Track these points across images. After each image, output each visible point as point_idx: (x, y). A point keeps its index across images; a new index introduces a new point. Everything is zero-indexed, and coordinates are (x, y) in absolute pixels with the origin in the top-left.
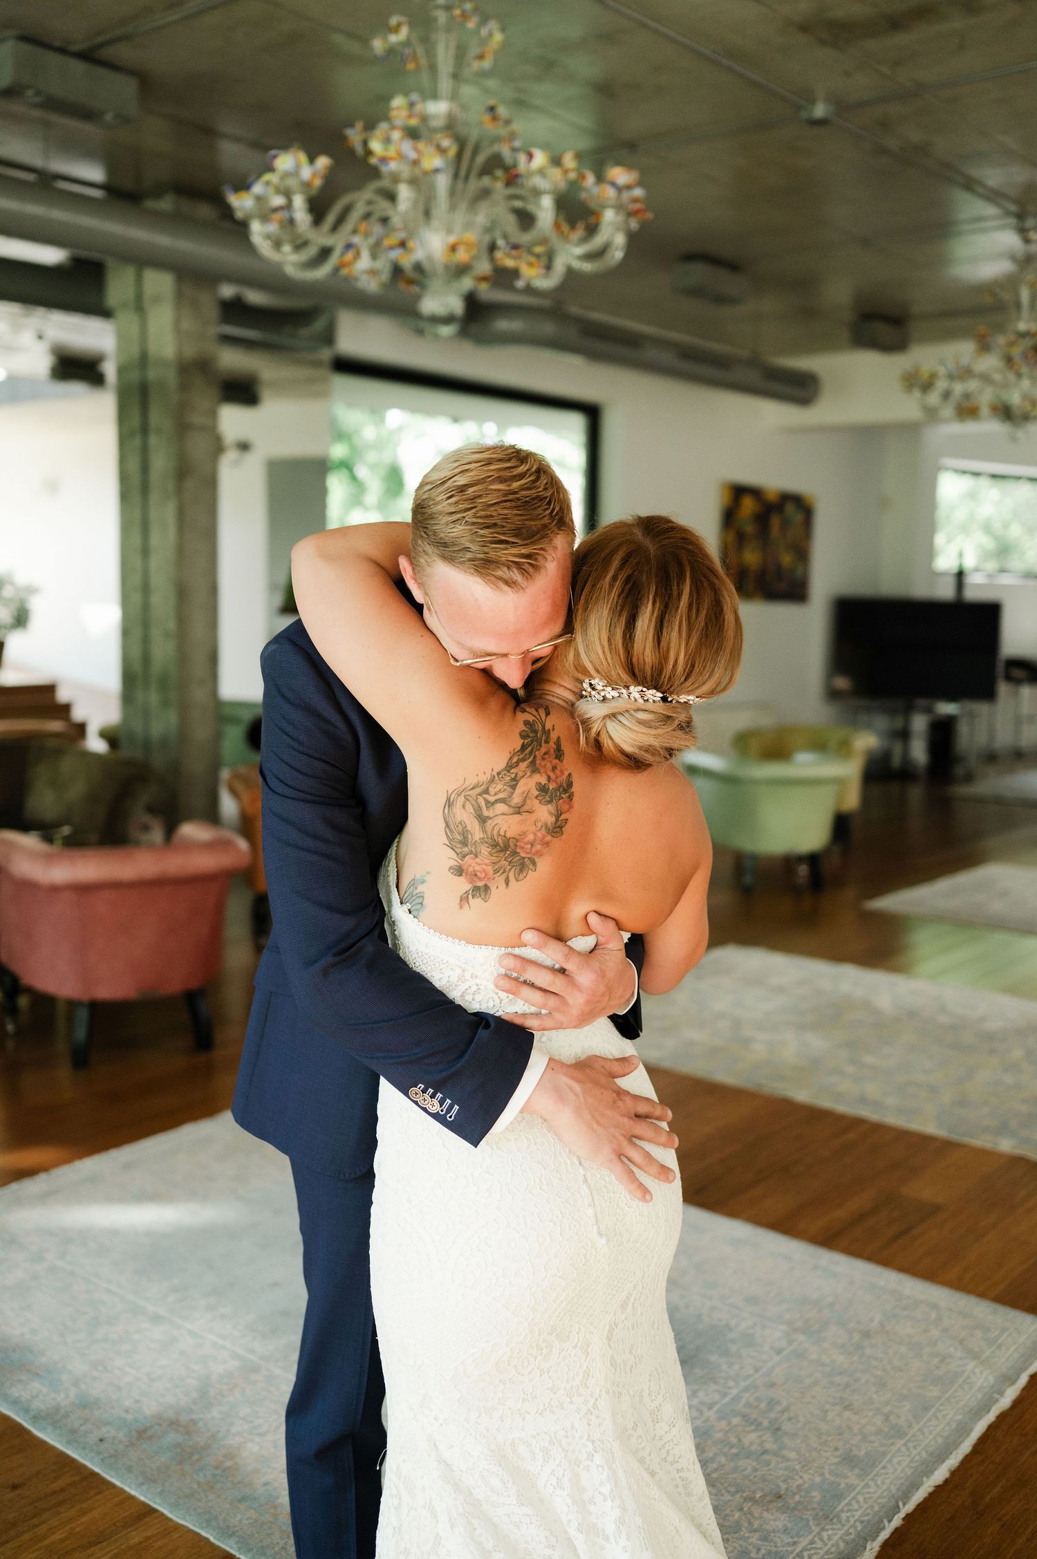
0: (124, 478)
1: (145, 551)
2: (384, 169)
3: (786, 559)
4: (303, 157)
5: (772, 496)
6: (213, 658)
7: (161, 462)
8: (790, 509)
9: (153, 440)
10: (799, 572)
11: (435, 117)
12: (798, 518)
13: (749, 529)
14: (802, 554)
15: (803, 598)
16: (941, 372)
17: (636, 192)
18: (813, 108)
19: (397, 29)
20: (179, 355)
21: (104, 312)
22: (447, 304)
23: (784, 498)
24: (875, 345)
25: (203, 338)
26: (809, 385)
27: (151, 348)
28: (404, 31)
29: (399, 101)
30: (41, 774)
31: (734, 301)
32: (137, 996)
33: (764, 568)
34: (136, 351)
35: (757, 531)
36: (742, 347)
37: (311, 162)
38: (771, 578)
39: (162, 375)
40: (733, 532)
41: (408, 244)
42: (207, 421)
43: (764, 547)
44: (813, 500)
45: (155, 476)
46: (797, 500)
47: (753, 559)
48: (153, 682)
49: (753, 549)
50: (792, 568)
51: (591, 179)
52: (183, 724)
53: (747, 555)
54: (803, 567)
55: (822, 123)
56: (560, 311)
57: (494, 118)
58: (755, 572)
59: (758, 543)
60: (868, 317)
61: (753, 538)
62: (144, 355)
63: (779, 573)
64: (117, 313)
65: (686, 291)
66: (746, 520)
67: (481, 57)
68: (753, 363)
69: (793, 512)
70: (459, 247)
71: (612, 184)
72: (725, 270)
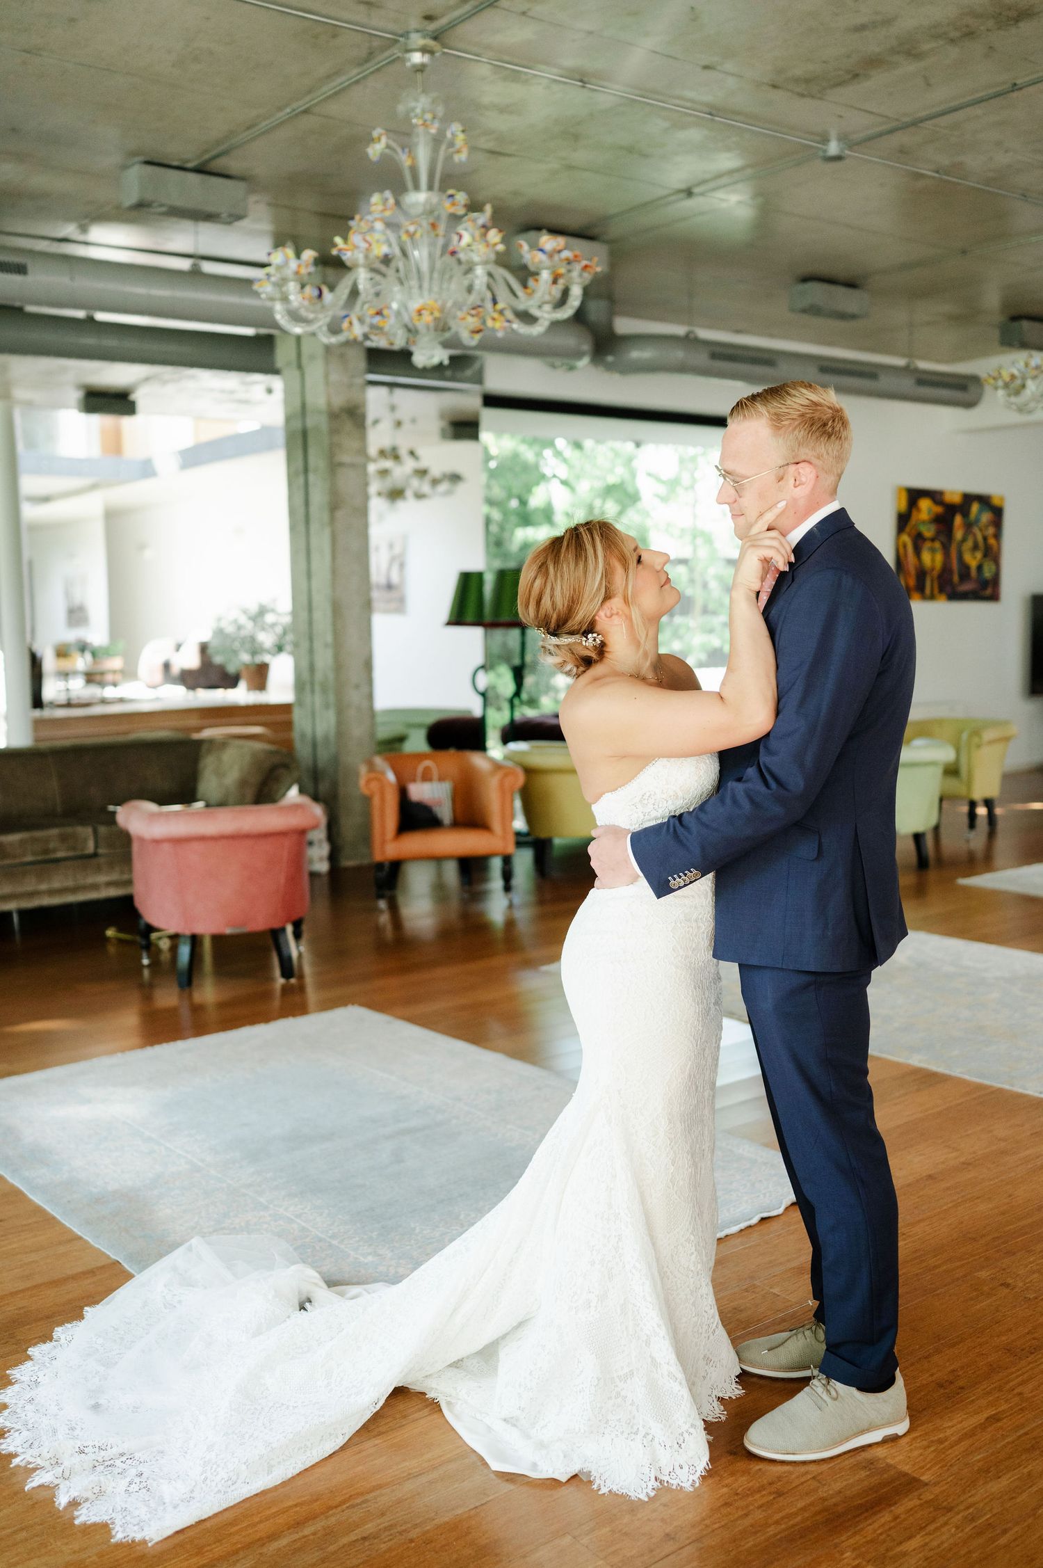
0: (292, 512)
1: (309, 575)
2: (344, 258)
3: (972, 560)
4: (290, 252)
5: (957, 500)
6: (368, 665)
7: (319, 497)
8: (975, 508)
9: (311, 477)
10: (988, 573)
11: (415, 205)
12: (986, 517)
13: (928, 531)
14: (992, 554)
15: (994, 597)
16: (1016, 372)
17: (566, 254)
18: (824, 147)
19: (379, 139)
20: (329, 404)
21: (276, 372)
22: (432, 357)
23: (968, 499)
24: (1024, 345)
25: (350, 386)
26: (973, 388)
27: (310, 399)
28: (384, 140)
29: (376, 198)
30: (208, 764)
31: (853, 317)
32: (228, 931)
33: (946, 569)
34: (298, 403)
35: (938, 533)
36: (903, 355)
37: (298, 256)
38: (956, 578)
39: (317, 421)
40: (909, 535)
41: (385, 312)
42: (359, 460)
43: (946, 549)
44: (1002, 499)
45: (314, 509)
46: (984, 500)
47: (933, 560)
48: (317, 688)
49: (933, 550)
50: (980, 568)
51: (526, 247)
52: (340, 723)
53: (926, 557)
54: (993, 568)
55: (838, 158)
56: (692, 336)
57: (453, 204)
58: (935, 573)
59: (937, 545)
60: (1015, 318)
61: (933, 540)
62: (304, 406)
63: (965, 572)
64: (286, 372)
65: (804, 311)
66: (924, 522)
67: (458, 152)
68: (907, 370)
69: (980, 512)
70: (423, 312)
71: (541, 250)
72: (840, 291)
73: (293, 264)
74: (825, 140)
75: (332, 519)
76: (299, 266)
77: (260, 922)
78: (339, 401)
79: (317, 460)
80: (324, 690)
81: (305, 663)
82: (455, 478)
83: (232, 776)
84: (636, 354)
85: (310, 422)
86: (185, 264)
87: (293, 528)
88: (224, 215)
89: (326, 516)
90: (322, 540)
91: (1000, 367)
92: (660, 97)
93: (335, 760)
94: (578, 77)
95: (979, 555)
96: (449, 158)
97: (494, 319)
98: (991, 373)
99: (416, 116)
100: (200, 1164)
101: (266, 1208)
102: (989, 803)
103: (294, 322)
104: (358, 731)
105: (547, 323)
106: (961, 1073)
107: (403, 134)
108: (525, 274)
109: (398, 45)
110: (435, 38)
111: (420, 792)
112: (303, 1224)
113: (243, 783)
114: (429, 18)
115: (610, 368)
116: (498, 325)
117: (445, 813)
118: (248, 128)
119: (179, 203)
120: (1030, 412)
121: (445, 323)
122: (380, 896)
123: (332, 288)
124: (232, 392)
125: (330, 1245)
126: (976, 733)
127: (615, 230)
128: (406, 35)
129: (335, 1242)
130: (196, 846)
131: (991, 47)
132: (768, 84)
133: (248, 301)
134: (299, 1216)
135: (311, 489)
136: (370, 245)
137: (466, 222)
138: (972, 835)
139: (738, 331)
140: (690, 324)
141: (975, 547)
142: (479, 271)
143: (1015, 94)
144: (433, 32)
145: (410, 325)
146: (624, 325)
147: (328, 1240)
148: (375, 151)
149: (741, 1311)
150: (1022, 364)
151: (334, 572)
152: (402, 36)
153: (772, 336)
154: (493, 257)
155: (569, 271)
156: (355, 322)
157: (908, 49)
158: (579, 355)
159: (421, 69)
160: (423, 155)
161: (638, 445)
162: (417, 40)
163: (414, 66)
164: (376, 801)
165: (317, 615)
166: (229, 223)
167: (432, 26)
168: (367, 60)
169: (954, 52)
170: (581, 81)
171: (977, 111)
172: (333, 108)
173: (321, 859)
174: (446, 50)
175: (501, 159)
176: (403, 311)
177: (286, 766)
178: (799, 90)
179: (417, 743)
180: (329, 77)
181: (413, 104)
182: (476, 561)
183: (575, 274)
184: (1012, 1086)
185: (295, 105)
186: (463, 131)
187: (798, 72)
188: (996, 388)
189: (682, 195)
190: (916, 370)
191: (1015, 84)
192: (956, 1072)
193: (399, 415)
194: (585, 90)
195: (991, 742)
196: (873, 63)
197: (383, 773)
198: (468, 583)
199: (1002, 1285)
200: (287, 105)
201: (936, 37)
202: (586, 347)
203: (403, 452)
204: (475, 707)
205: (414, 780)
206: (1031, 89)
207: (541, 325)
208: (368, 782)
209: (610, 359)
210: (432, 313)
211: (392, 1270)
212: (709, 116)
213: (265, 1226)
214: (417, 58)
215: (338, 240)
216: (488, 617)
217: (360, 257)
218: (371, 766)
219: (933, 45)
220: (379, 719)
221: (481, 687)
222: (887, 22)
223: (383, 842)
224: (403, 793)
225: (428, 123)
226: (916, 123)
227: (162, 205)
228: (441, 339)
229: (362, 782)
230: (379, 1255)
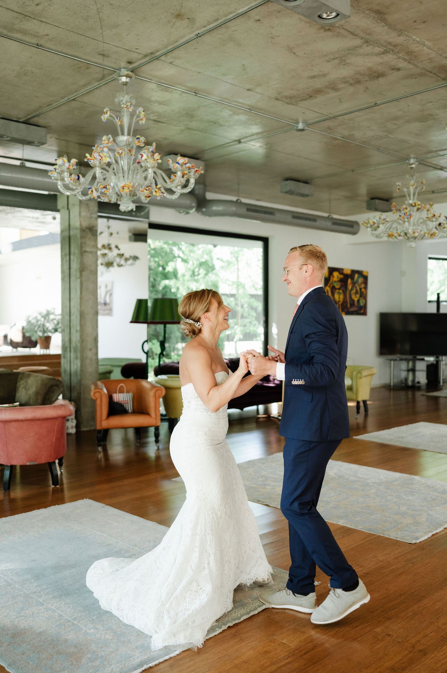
1: (70, 300)
2: (90, 163)
3: (355, 298)
4: (65, 159)
5: (349, 272)
6: (96, 340)
7: (75, 266)
8: (356, 276)
10: (362, 304)
11: (122, 141)
12: (361, 280)
13: (337, 286)
14: (363, 296)
15: (365, 314)
16: (375, 221)
17: (188, 165)
18: (297, 126)
19: (107, 113)
20: (81, 225)
21: (58, 211)
22: (129, 207)
23: (354, 272)
24: (376, 210)
25: (90, 218)
26: (355, 227)
27: (71, 223)
28: (109, 113)
29: (104, 138)
30: (21, 384)
31: (307, 196)
32: (28, 464)
33: (345, 302)
34: (67, 224)
35: (341, 286)
36: (326, 212)
37: (69, 161)
38: (349, 306)
39: (75, 233)
40: (329, 287)
41: (108, 187)
42: (93, 250)
43: (345, 293)
44: (367, 272)
45: (72, 271)
46: (360, 273)
47: (339, 298)
48: (72, 350)
49: (339, 293)
50: (358, 301)
51: (171, 162)
52: (82, 365)
53: (336, 296)
54: (364, 301)
55: (303, 130)
56: (239, 201)
57: (139, 142)
58: (340, 303)
59: (341, 291)
60: (372, 199)
61: (339, 289)
62: (69, 226)
63: (352, 303)
64: (61, 211)
65: (286, 192)
66: (335, 282)
67: (141, 120)
68: (329, 218)
69: (358, 278)
70: (125, 188)
71: (178, 163)
72: (302, 184)
73: (67, 165)
74: (297, 123)
75: (81, 275)
76: (69, 165)
77: (43, 460)
78: (85, 224)
79: (74, 249)
80: (75, 351)
81: (67, 339)
82: (136, 258)
83: (33, 390)
84: (215, 208)
85: (72, 233)
86: (18, 163)
87: (63, 279)
88: (36, 143)
89: (78, 275)
90: (76, 284)
91: (369, 219)
92: (228, 101)
93: (80, 383)
94: (194, 92)
95: (358, 296)
96: (137, 122)
97: (156, 192)
98: (365, 221)
99: (123, 104)
100: (11, 581)
101: (43, 604)
102: (365, 402)
103: (66, 190)
104: (90, 369)
105: (179, 194)
106: (360, 529)
107: (117, 111)
108: (170, 173)
109: (116, 73)
110: (132, 72)
111: (118, 397)
112: (61, 613)
113: (37, 393)
114: (130, 63)
115: (204, 214)
116: (158, 194)
117: (129, 407)
118: (49, 105)
119: (16, 136)
120: (381, 238)
121: (134, 193)
122: (100, 446)
123: (84, 176)
124: (37, 218)
125: (73, 624)
126: (360, 372)
127: (207, 156)
128: (119, 69)
129: (75, 622)
130: (13, 423)
131: (367, 88)
132: (274, 98)
133: (46, 180)
134: (58, 609)
135: (72, 262)
136: (102, 158)
137: (145, 149)
138: (358, 416)
139: (258, 200)
140: (238, 196)
141: (357, 293)
142: (150, 171)
143: (376, 108)
144: (131, 69)
145: (119, 193)
146: (210, 196)
147: (72, 621)
148: (105, 117)
149: (269, 652)
150: (378, 218)
151: (81, 299)
152: (118, 70)
153: (272, 202)
154: (156, 165)
155: (189, 172)
156: (94, 191)
157: (333, 87)
158: (191, 208)
159: (126, 84)
160: (126, 120)
161: (215, 246)
162: (124, 72)
163: (123, 82)
164: (98, 402)
165: (72, 318)
166: (38, 146)
167: (131, 66)
168: (102, 79)
169: (351, 89)
170: (195, 93)
171: (360, 113)
172: (86, 99)
173: (72, 427)
174: (137, 77)
175: (160, 124)
176: (116, 187)
177: (57, 386)
178: (287, 101)
179: (117, 375)
180: (85, 85)
181: (122, 99)
182: (145, 295)
183: (192, 174)
184: (384, 535)
185: (69, 97)
186: (144, 111)
187: (287, 93)
188: (367, 227)
189: (236, 143)
190: (332, 218)
191: (376, 104)
192: (359, 528)
193: (111, 230)
194: (196, 97)
195: (365, 376)
196: (318, 91)
197: (102, 389)
198: (141, 304)
199: (387, 635)
200: (66, 97)
201: (346, 82)
202: (194, 205)
203: (113, 246)
204: (143, 359)
205: (116, 393)
206: (382, 106)
207: (176, 195)
208: (95, 393)
209: (204, 210)
210: (129, 188)
211: (103, 636)
212: (249, 110)
213: (42, 614)
214: (124, 79)
215: (87, 155)
216: (149, 319)
217: (97, 163)
218: (96, 386)
219: (343, 85)
220: (100, 363)
221: (146, 350)
222: (324, 75)
223: (101, 421)
224: (110, 398)
225: (129, 107)
226: (335, 117)
227: (8, 137)
228: (132, 200)
229: (92, 394)
230: (97, 629)
